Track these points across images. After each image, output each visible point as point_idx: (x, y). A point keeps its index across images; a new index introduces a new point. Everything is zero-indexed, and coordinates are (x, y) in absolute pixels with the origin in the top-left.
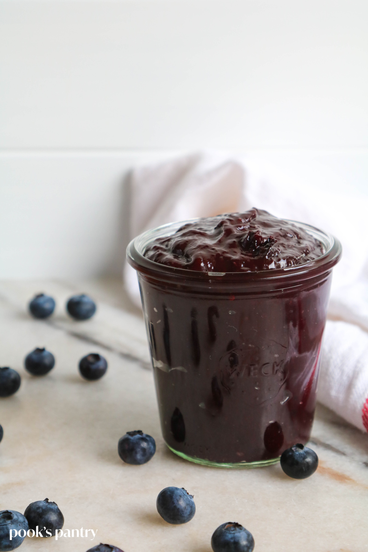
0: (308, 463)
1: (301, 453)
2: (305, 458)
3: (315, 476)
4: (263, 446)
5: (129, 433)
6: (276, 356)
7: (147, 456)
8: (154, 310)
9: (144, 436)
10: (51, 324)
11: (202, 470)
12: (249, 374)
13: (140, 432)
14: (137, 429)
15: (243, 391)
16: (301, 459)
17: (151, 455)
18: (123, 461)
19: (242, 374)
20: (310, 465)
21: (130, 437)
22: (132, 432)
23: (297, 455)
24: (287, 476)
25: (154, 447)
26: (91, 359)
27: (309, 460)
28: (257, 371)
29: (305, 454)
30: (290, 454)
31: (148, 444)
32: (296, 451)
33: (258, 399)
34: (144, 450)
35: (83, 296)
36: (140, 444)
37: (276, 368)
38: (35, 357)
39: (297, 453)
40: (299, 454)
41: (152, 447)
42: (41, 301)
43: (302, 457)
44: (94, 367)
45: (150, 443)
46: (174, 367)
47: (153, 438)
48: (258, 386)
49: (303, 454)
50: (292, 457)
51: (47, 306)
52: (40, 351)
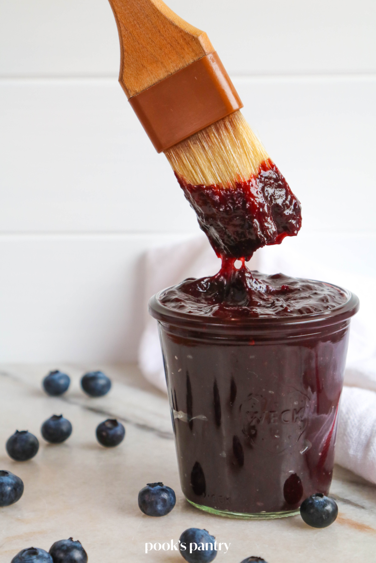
0: (327, 511)
1: (320, 501)
2: (325, 505)
3: (334, 525)
4: (282, 498)
5: (149, 485)
6: (295, 403)
7: (168, 507)
8: (175, 358)
9: (164, 487)
10: (66, 400)
11: (222, 520)
12: (269, 422)
13: (160, 484)
14: (157, 482)
15: (263, 439)
16: (321, 507)
17: (172, 506)
18: (143, 514)
19: (263, 422)
20: (330, 512)
21: (151, 488)
22: (152, 484)
23: (317, 503)
24: (307, 525)
25: (174, 498)
26: (109, 425)
27: (329, 508)
28: (276, 418)
29: (325, 502)
30: (310, 502)
31: (169, 495)
32: (316, 499)
33: (278, 447)
34: (164, 500)
35: (98, 372)
36: (160, 495)
37: (295, 416)
38: (52, 423)
39: (317, 501)
40: (319, 502)
41: (172, 498)
42: (56, 376)
43: (322, 505)
44: (111, 432)
45: (170, 494)
46: (195, 416)
47: (172, 490)
48: (277, 434)
49: (323, 502)
50: (312, 505)
51: (62, 382)
52: (57, 418)
